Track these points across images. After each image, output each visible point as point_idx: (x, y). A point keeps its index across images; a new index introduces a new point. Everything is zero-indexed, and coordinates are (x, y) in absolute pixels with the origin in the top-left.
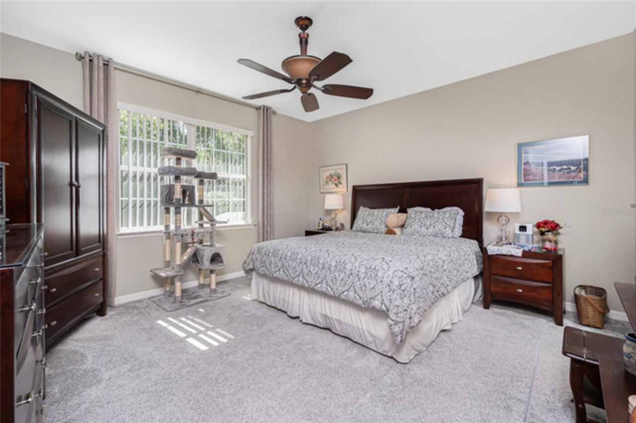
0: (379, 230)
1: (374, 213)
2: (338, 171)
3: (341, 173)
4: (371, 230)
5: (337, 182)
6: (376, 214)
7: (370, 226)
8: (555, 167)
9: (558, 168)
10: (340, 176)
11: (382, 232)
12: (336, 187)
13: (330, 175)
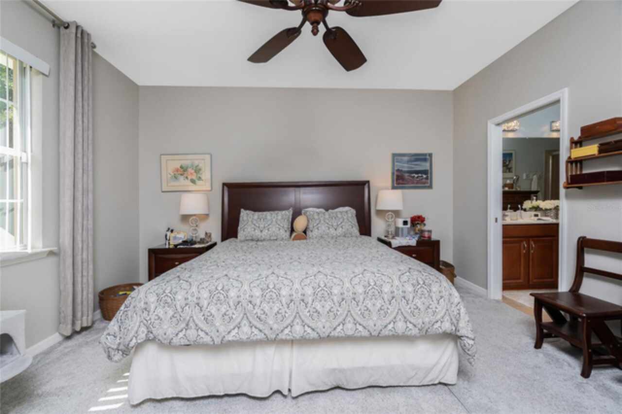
0: (279, 237)
1: (266, 216)
2: (196, 163)
3: (200, 165)
4: (268, 237)
5: (194, 177)
6: (269, 217)
7: (265, 232)
8: (414, 175)
9: (416, 176)
10: (200, 170)
11: (283, 239)
12: (191, 184)
13: (181, 167)
